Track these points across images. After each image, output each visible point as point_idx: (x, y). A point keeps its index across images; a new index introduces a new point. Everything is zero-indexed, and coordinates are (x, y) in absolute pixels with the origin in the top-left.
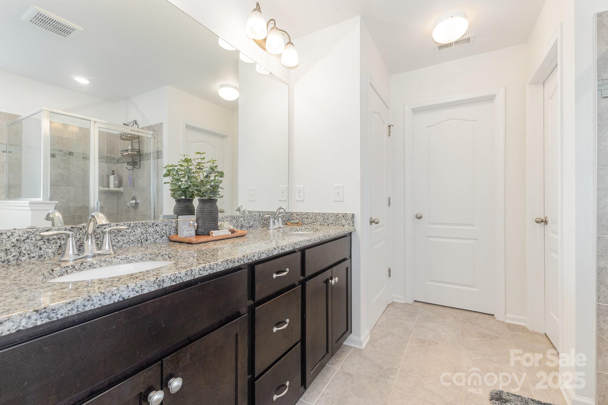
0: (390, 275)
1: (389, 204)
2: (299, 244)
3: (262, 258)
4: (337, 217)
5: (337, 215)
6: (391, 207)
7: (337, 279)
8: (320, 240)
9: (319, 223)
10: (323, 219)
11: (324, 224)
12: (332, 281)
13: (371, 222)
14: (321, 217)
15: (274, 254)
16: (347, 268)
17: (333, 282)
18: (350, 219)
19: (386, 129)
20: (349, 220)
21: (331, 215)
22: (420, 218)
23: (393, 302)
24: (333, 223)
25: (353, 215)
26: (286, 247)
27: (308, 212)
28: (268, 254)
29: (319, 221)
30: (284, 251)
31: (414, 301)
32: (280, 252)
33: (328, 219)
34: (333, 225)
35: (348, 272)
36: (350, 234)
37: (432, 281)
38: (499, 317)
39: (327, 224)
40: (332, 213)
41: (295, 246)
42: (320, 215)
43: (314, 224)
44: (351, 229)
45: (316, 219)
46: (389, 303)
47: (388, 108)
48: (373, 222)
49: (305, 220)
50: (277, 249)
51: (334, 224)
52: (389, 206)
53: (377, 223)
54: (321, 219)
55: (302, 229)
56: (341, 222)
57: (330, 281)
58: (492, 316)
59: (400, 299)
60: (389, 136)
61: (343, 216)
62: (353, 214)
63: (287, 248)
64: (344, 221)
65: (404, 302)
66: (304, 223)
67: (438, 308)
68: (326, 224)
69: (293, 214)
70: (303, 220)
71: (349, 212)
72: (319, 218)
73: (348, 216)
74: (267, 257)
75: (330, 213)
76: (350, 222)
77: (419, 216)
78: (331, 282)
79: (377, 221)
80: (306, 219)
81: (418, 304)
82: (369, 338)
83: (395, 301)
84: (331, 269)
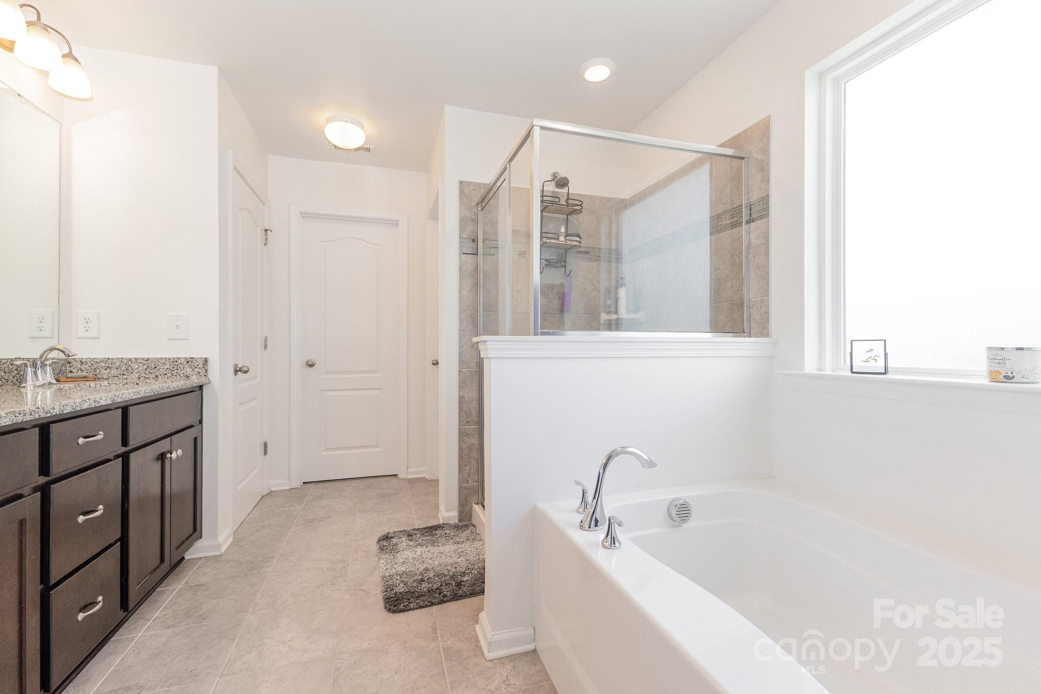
0: (265, 452)
1: (266, 346)
2: (121, 396)
3: (66, 412)
4: (175, 363)
5: (175, 361)
6: (268, 350)
7: (180, 452)
8: (154, 393)
9: (137, 375)
10: (146, 369)
11: (148, 376)
12: (171, 454)
13: (237, 370)
14: (141, 365)
15: (83, 408)
16: (195, 439)
17: (174, 456)
18: (201, 366)
19: (260, 234)
20: (199, 368)
21: (162, 361)
22: (311, 365)
23: (271, 492)
24: (166, 374)
25: (206, 361)
26: (101, 399)
27: (111, 357)
28: (74, 407)
29: (136, 371)
30: (99, 404)
31: (304, 483)
32: (93, 406)
33: (156, 368)
34: (166, 376)
35: (197, 444)
36: (201, 387)
37: (328, 449)
38: (402, 475)
39: (154, 376)
40: (165, 358)
41: (115, 398)
42: (139, 361)
43: (125, 377)
44: (203, 380)
45: (130, 369)
46: (265, 494)
47: (264, 204)
48: (240, 371)
49: (103, 371)
50: (88, 401)
51: (168, 375)
52: (265, 349)
53: (246, 372)
54: (140, 369)
55: (102, 385)
56: (183, 371)
57: (169, 455)
58: (393, 477)
59: (281, 484)
60: (265, 244)
61: (188, 362)
62: (206, 358)
63: (102, 401)
64: (189, 370)
65: (288, 488)
66: (99, 376)
67: (336, 483)
68: (151, 376)
69: (70, 363)
70: (98, 371)
71: (198, 354)
72: (137, 367)
73: (197, 361)
74: (72, 410)
75: (161, 358)
76: (200, 371)
77: (310, 363)
78: (171, 457)
79: (245, 369)
80: (106, 369)
81: (309, 485)
82: (231, 539)
83: (273, 489)
84: (170, 438)
